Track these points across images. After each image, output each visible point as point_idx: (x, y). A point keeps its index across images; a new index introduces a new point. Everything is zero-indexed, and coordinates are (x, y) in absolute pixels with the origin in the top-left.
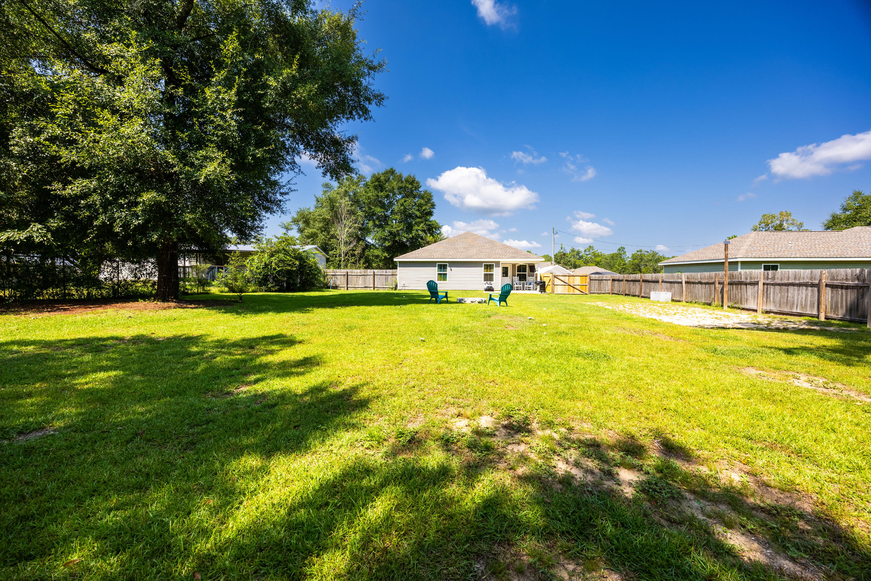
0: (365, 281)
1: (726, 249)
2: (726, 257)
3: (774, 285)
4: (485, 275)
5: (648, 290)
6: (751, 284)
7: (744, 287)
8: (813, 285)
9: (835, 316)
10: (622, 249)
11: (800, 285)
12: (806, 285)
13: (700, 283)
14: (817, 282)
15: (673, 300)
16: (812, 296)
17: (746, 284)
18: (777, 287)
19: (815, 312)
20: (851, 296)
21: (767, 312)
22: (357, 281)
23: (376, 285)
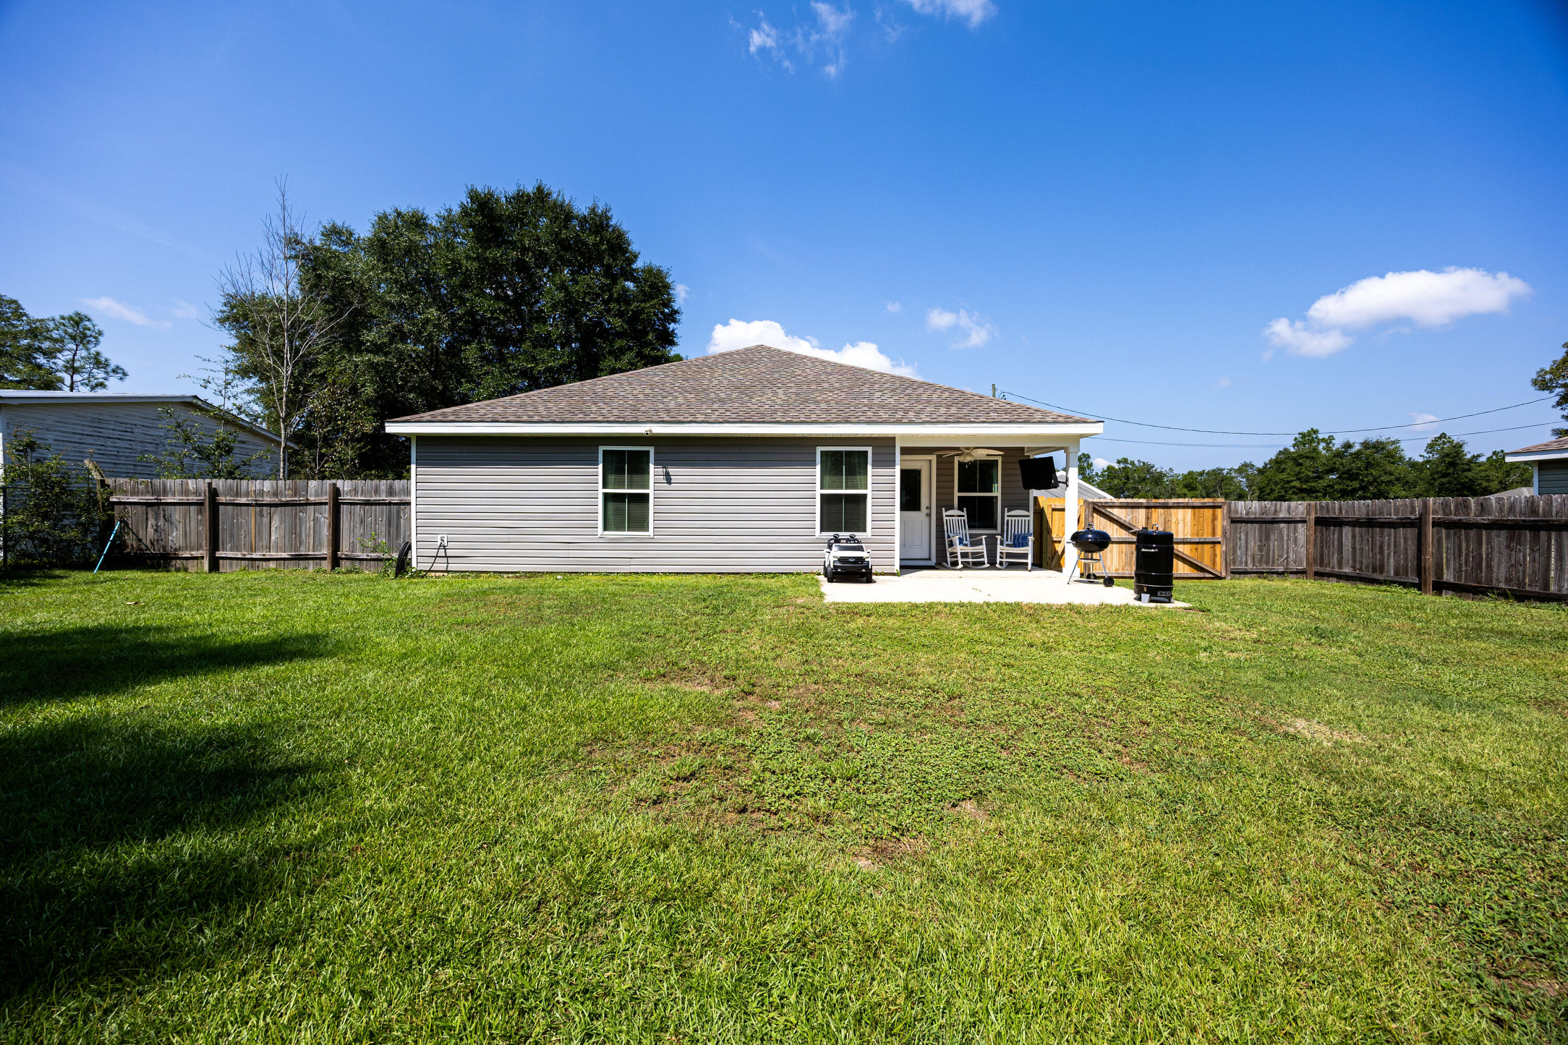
0: (294, 532)
4: (826, 500)
22: (259, 533)
23: (345, 550)
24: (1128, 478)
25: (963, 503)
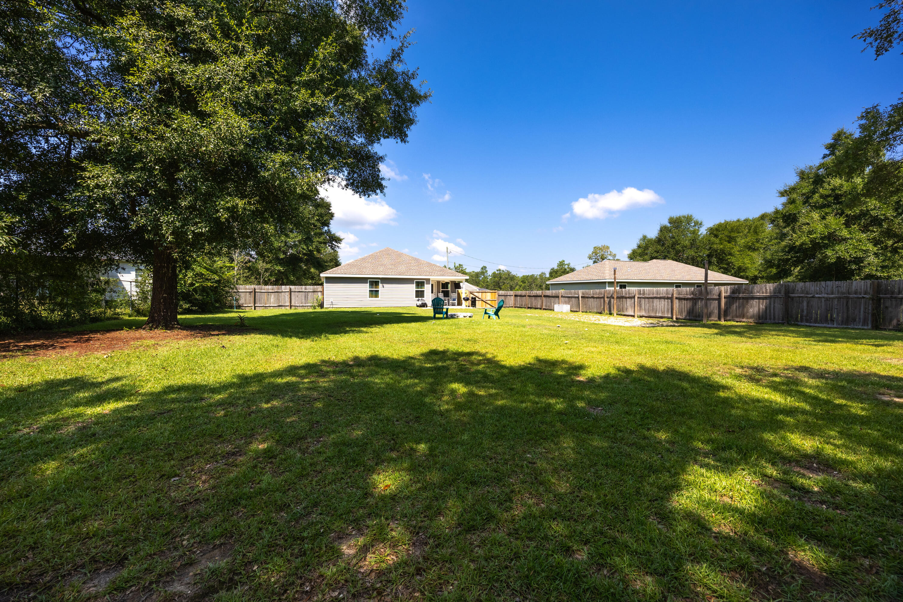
0: (278, 299)
1: (615, 274)
2: (615, 279)
3: (645, 298)
4: (416, 291)
5: (548, 304)
6: (629, 298)
7: (624, 300)
8: (668, 298)
9: (681, 317)
10: (484, 268)
11: (660, 298)
12: (664, 298)
13: (593, 297)
14: (670, 296)
15: (571, 311)
16: (668, 304)
17: (626, 298)
18: (647, 300)
19: (670, 315)
20: (689, 304)
21: (641, 317)
22: (268, 299)
23: (293, 304)
24: (501, 278)
25: (442, 292)
